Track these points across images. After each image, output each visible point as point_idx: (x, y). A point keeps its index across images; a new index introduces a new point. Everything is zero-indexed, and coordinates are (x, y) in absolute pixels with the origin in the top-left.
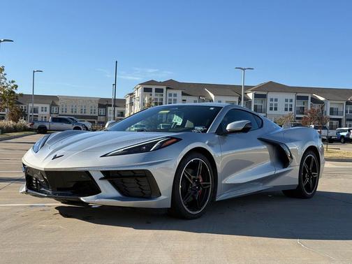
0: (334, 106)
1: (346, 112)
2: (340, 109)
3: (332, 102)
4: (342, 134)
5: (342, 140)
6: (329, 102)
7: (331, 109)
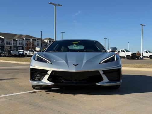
0: (8, 41)
1: (13, 43)
2: (11, 42)
3: (7, 39)
4: (20, 53)
5: (20, 56)
6: (6, 39)
7: (7, 42)
